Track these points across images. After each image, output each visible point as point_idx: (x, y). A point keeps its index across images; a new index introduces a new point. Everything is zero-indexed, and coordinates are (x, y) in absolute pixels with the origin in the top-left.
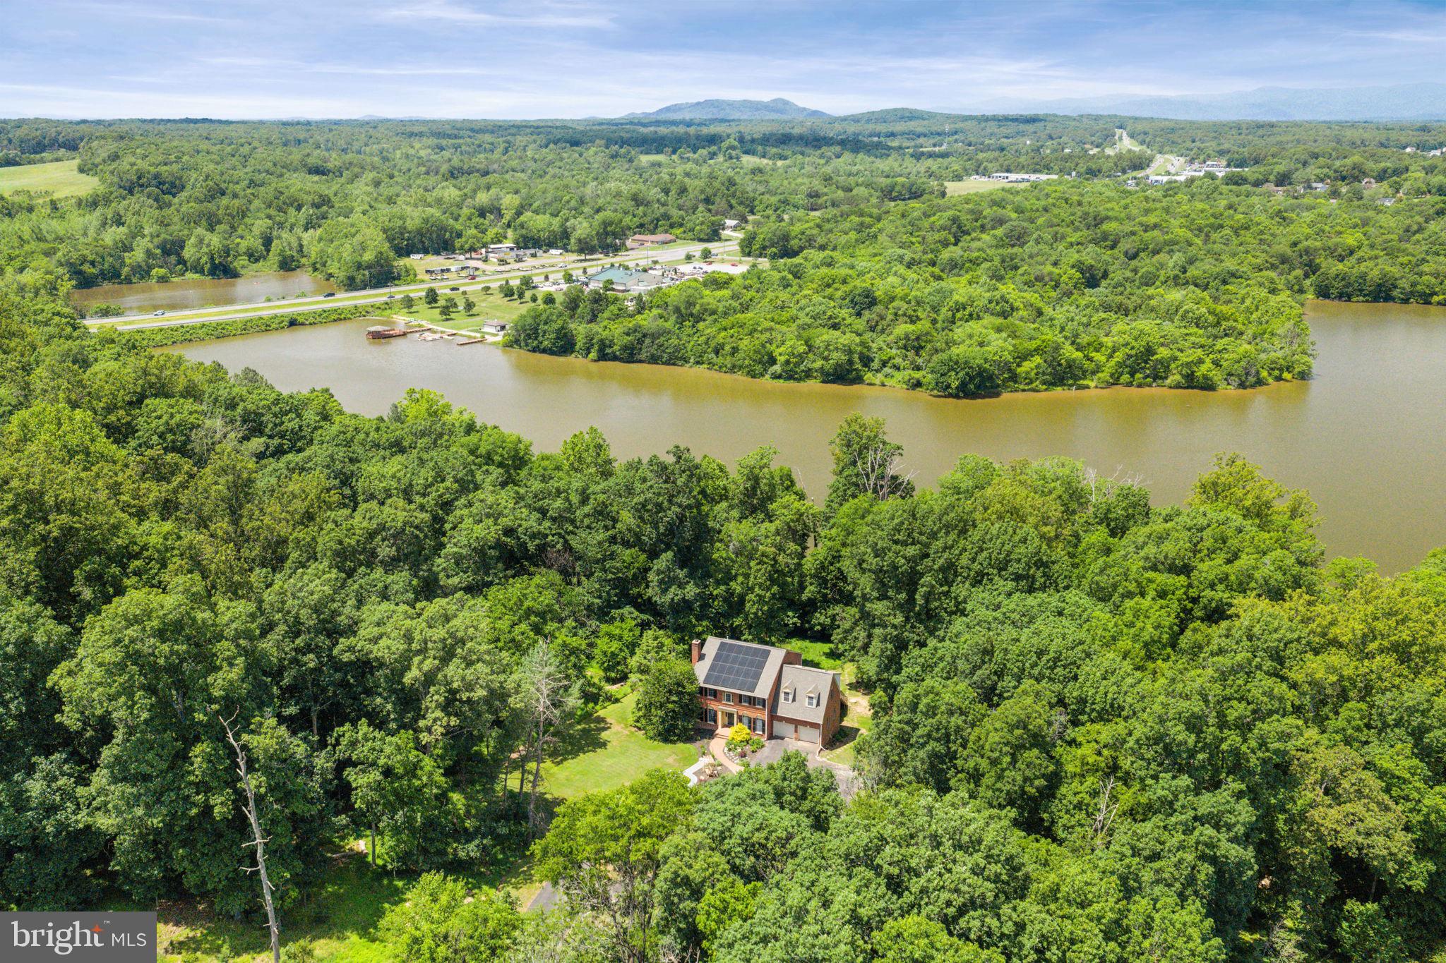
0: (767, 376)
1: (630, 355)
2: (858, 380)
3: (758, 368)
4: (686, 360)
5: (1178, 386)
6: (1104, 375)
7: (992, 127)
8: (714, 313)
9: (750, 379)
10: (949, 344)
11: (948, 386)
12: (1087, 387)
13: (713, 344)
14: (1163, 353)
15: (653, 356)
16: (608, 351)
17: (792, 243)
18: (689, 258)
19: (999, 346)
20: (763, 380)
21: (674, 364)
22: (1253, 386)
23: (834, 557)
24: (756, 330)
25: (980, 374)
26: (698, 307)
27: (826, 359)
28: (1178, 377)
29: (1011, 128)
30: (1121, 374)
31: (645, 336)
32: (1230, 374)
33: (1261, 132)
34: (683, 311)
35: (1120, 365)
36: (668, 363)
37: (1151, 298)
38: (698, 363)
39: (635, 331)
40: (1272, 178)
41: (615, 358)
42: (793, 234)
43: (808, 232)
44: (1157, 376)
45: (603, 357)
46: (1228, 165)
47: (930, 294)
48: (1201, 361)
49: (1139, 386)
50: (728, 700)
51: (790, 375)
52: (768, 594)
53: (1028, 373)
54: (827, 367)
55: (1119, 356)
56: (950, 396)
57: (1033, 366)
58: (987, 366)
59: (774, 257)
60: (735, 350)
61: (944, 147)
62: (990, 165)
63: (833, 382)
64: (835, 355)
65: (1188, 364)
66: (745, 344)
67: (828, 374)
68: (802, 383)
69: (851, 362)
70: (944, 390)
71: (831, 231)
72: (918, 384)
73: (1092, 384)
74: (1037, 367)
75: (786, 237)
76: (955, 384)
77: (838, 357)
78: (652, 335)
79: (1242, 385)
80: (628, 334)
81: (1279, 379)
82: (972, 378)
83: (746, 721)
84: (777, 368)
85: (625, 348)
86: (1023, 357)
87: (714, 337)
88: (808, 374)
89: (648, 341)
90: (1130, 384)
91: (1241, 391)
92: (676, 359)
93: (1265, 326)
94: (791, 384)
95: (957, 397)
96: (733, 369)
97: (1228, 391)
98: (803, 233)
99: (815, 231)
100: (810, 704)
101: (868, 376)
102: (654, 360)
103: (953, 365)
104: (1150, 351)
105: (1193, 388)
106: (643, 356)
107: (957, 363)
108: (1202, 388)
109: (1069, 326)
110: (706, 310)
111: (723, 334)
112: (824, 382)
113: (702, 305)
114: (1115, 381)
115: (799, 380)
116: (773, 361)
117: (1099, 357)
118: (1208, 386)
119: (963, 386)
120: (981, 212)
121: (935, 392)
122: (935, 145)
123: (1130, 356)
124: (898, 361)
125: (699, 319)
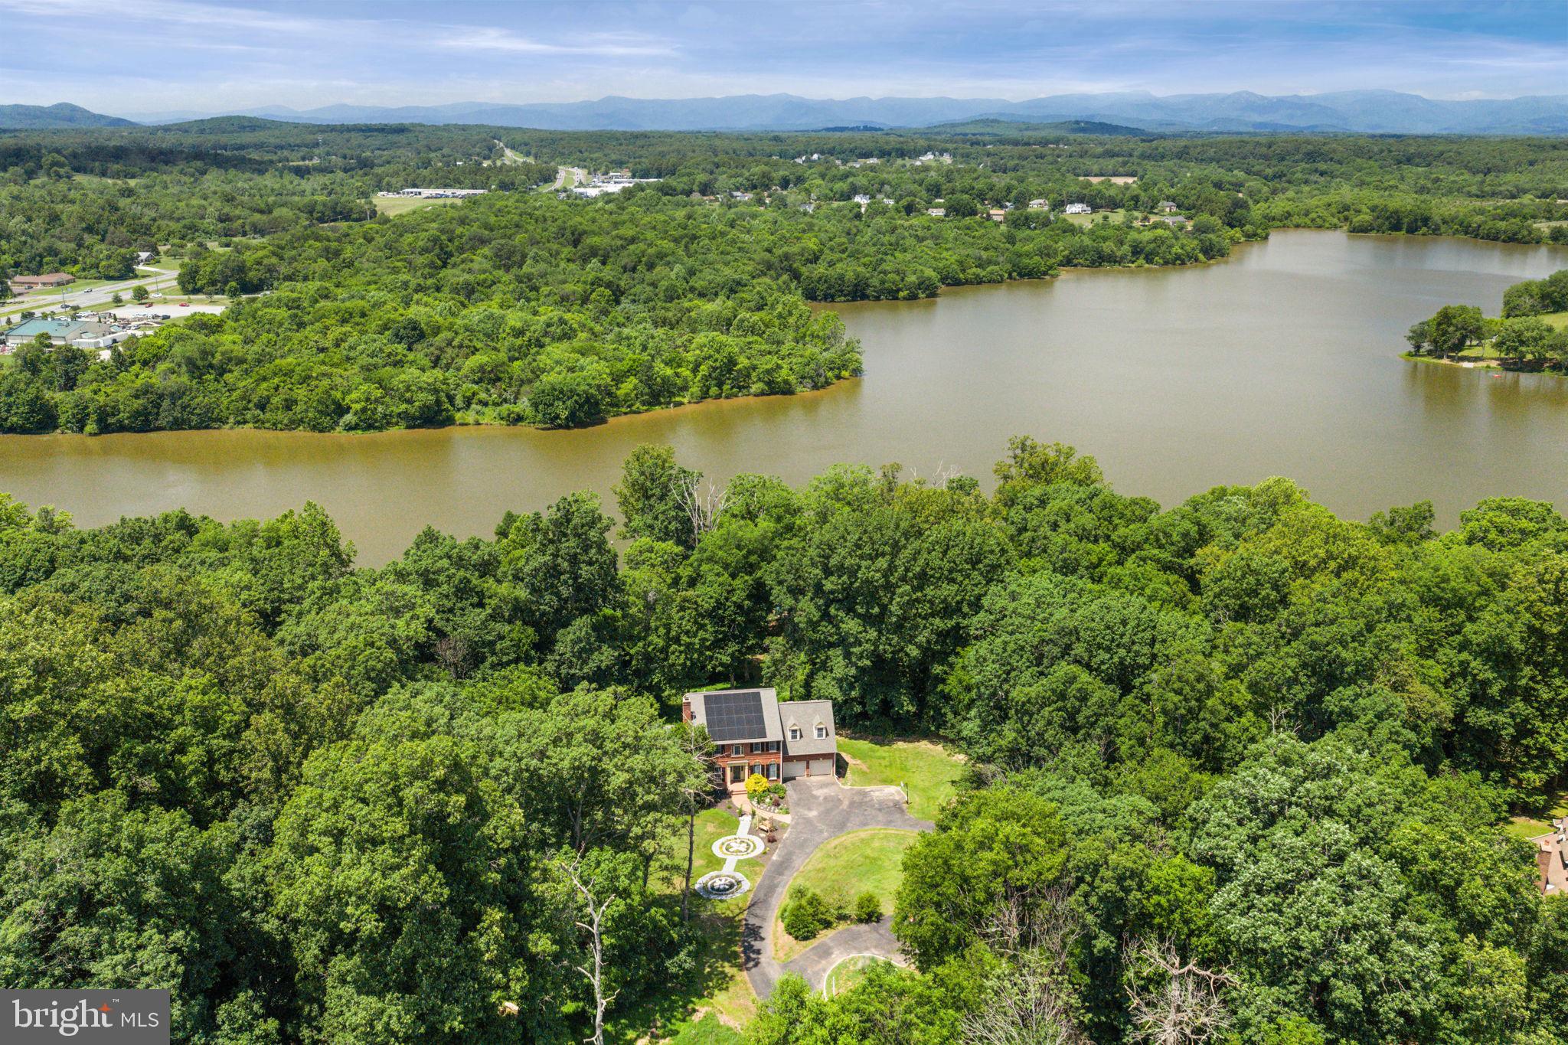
0: (338, 429)
1: (144, 422)
2: (449, 421)
3: (326, 421)
4: (223, 421)
5: (763, 394)
6: (695, 389)
7: (356, 139)
8: (241, 361)
9: (317, 434)
10: (537, 373)
11: (557, 417)
12: (680, 404)
13: (255, 398)
14: (743, 362)
15: (176, 419)
16: (111, 420)
17: (251, 274)
18: (118, 301)
19: (594, 371)
20: (333, 434)
21: (207, 427)
22: (823, 387)
23: (729, 592)
24: (309, 377)
25: (587, 400)
26: (218, 356)
27: (410, 401)
28: (761, 385)
29: (378, 140)
30: (709, 388)
31: (161, 396)
32: (803, 377)
33: (639, 142)
34: (199, 363)
35: (706, 378)
36: (198, 427)
37: (689, 310)
38: (239, 423)
39: (146, 392)
40: (695, 187)
41: (121, 428)
42: (248, 264)
43: (266, 261)
44: (742, 387)
45: (105, 428)
46: (634, 176)
47: (480, 321)
48: (779, 367)
49: (727, 397)
50: (737, 752)
51: (369, 425)
52: (697, 641)
53: (627, 395)
54: (412, 410)
55: (704, 369)
56: (560, 427)
57: (631, 386)
58: (592, 391)
59: (234, 294)
60: (289, 404)
61: (316, 161)
62: (393, 180)
63: (420, 426)
64: (422, 396)
65: (768, 372)
66: (301, 393)
67: (414, 418)
68: (385, 432)
69: (438, 402)
70: (553, 423)
71: (294, 259)
72: (519, 419)
73: (685, 400)
74: (635, 388)
75: (241, 269)
76: (564, 414)
77: (424, 398)
78: (172, 394)
79: (816, 387)
80: (137, 397)
81: (838, 377)
82: (581, 406)
83: (758, 769)
84: (349, 418)
85: (136, 414)
86: (618, 378)
87: (253, 390)
88: (387, 422)
89: (166, 403)
90: (718, 397)
91: (816, 392)
92: (208, 421)
93: (802, 330)
94: (372, 434)
95: (568, 427)
96: (293, 424)
97: (804, 392)
98: (259, 263)
99: (274, 260)
100: (820, 735)
101: (458, 416)
102: (178, 425)
103: (559, 393)
104: (731, 362)
105: (776, 393)
106: (162, 422)
107: (562, 392)
108: (784, 393)
109: (651, 344)
110: (230, 360)
111: (264, 385)
112: (408, 427)
113: (223, 354)
114: (704, 395)
115: (380, 429)
116: (341, 410)
117: (685, 372)
118: (787, 390)
119: (572, 416)
120: (453, 231)
121: (541, 426)
122: (304, 159)
123: (715, 369)
124: (483, 396)
125: (222, 371)
